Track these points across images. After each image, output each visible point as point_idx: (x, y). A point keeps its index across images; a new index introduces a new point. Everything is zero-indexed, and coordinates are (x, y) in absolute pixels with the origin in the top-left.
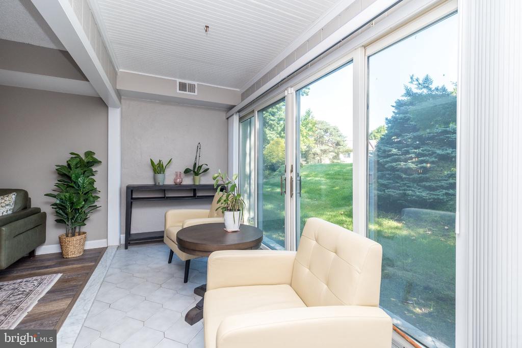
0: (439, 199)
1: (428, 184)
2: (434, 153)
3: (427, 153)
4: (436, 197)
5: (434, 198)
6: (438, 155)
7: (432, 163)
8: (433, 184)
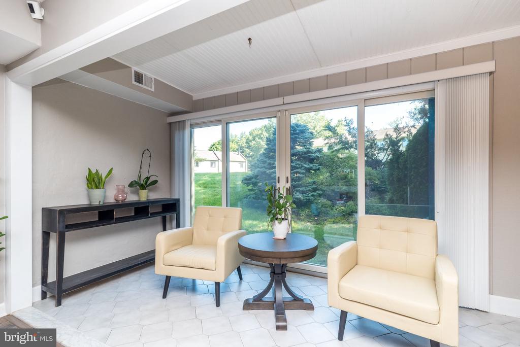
0: (309, 199)
1: (301, 189)
2: (302, 166)
3: (299, 166)
4: (308, 198)
5: (306, 199)
6: (306, 167)
7: (303, 173)
8: (304, 189)
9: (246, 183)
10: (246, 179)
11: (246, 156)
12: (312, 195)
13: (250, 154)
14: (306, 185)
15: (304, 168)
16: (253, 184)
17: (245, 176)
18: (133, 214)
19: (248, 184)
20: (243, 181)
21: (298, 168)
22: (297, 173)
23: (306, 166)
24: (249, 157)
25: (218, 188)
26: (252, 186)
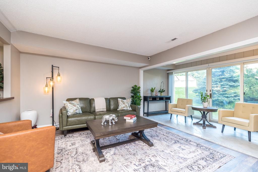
0: (232, 101)
1: (226, 96)
3: (225, 84)
4: (230, 100)
7: (228, 88)
9: (195, 92)
10: (195, 90)
11: (195, 77)
12: (234, 99)
13: (198, 76)
14: (230, 93)
15: (229, 85)
16: (198, 92)
17: (194, 89)
18: (159, 99)
19: (196, 93)
20: (193, 91)
21: (225, 85)
22: (224, 88)
23: (230, 84)
24: (197, 78)
25: (180, 94)
26: (198, 93)
